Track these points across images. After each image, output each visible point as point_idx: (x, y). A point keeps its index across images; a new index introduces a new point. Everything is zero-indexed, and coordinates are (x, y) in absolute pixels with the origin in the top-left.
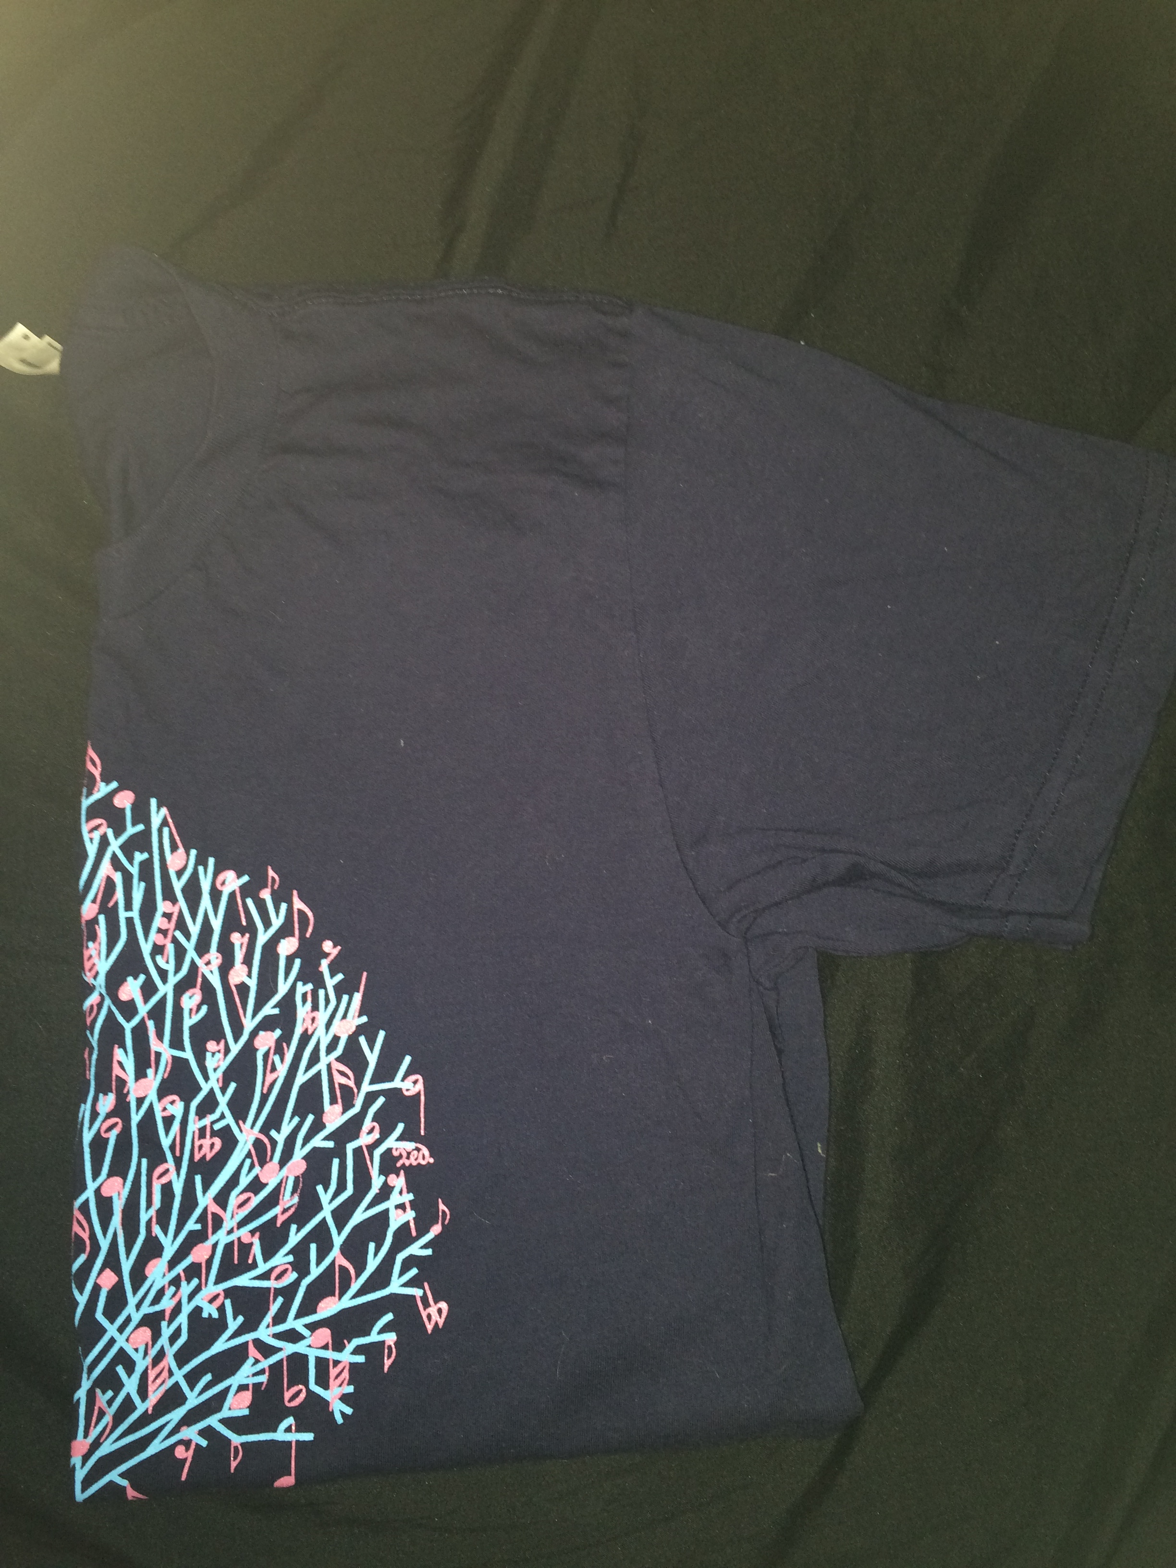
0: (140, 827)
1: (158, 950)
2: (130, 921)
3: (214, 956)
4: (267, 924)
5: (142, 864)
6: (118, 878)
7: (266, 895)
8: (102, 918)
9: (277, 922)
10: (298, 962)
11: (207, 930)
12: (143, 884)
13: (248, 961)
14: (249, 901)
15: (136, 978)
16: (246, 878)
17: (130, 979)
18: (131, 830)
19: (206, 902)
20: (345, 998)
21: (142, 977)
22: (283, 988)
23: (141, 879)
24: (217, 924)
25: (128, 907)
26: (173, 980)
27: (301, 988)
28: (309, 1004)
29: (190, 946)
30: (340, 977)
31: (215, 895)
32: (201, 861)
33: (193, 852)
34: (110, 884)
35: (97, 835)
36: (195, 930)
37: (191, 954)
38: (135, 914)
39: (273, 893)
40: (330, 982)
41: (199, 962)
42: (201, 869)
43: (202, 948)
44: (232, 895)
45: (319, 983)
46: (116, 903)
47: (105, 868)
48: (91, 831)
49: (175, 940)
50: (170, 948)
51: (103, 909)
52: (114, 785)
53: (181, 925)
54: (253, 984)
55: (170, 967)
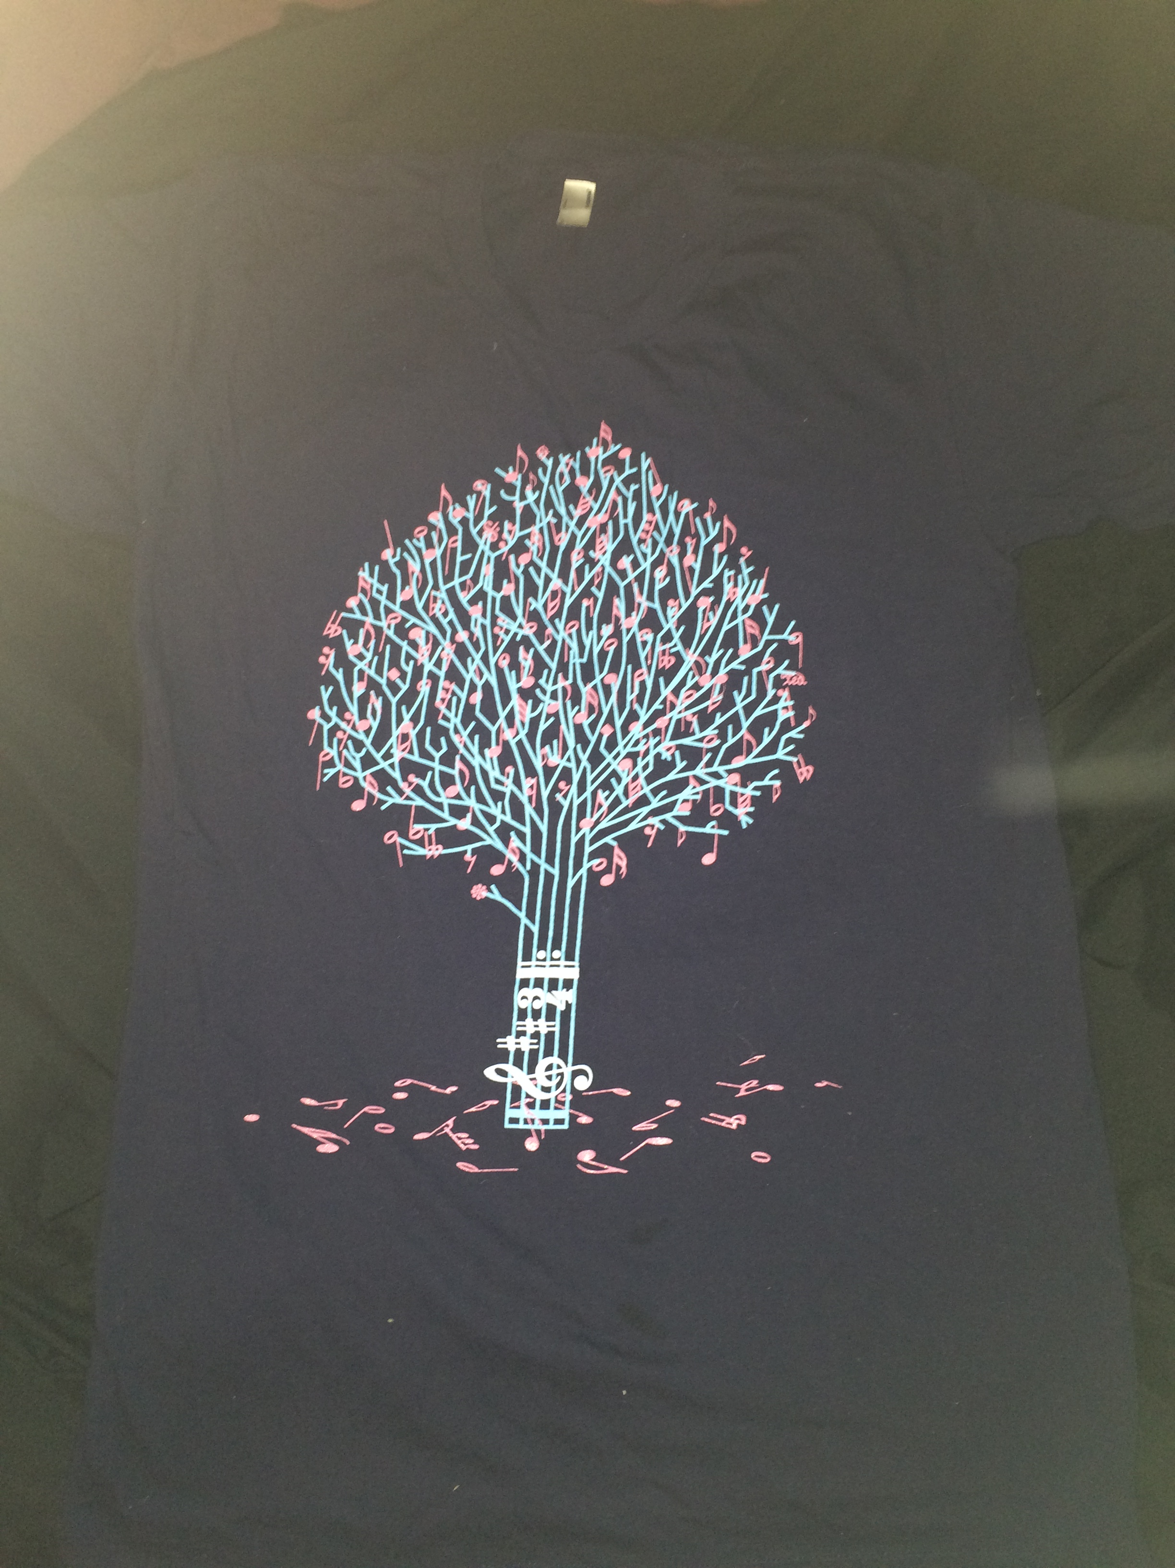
0: (634, 470)
1: (641, 541)
2: (626, 525)
3: (675, 548)
4: (707, 535)
5: (635, 491)
6: (620, 500)
7: (708, 516)
8: (610, 523)
9: (713, 533)
10: (725, 558)
11: (671, 534)
12: (635, 504)
13: (696, 551)
14: (698, 520)
15: (628, 556)
16: (695, 505)
17: (624, 557)
18: (628, 472)
19: (671, 517)
20: (755, 582)
21: (632, 557)
22: (716, 572)
23: (633, 500)
24: (677, 531)
25: (625, 516)
26: (650, 559)
27: (727, 573)
28: (732, 583)
29: (661, 541)
30: (751, 569)
31: (677, 514)
32: (670, 492)
33: (666, 487)
34: (615, 504)
35: (609, 475)
36: (665, 532)
37: (661, 545)
38: (629, 520)
39: (713, 516)
40: (746, 571)
41: (667, 551)
42: (670, 498)
43: (669, 542)
44: (687, 514)
45: (739, 571)
46: (618, 515)
47: (612, 494)
48: (605, 472)
49: (652, 536)
50: (649, 541)
51: (611, 517)
52: (619, 446)
53: (657, 528)
54: (697, 567)
55: (649, 551)
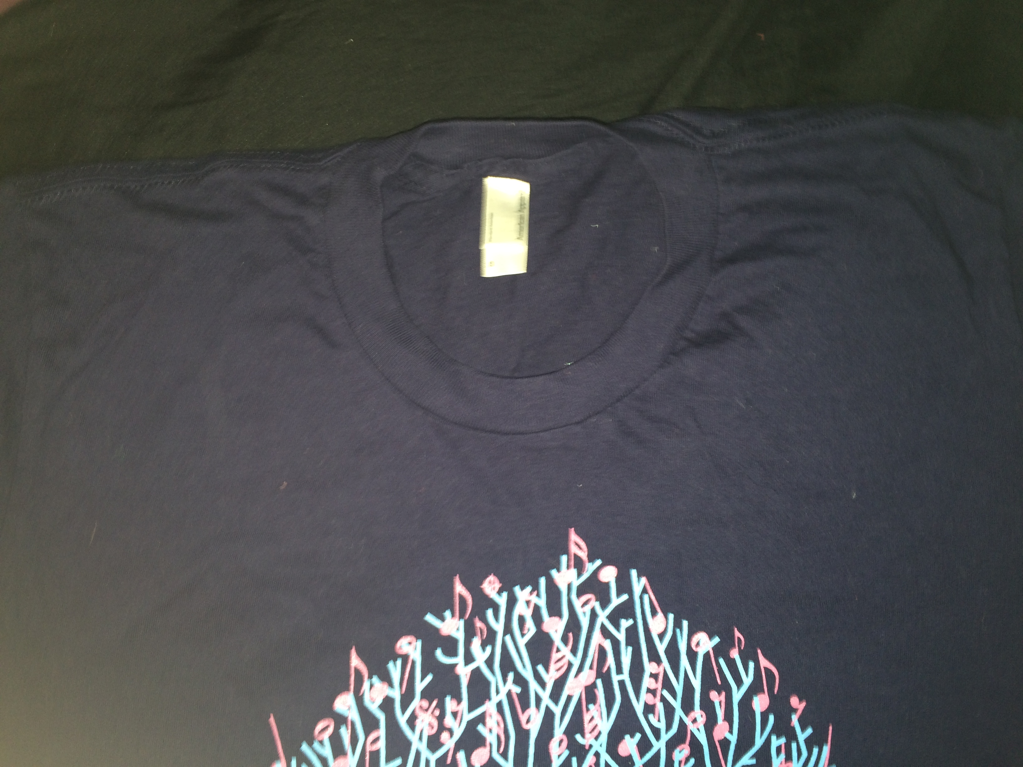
0: (625, 597)
1: (649, 709)
2: (622, 684)
3: (698, 713)
4: (739, 682)
5: (628, 630)
6: (607, 645)
7: (735, 654)
8: (599, 682)
9: (748, 681)
10: (771, 718)
11: (688, 688)
12: (630, 649)
13: (728, 718)
14: (722, 661)
15: (632, 736)
16: (717, 640)
17: (627, 737)
18: (616, 601)
19: (684, 662)
20: (816, 750)
21: (638, 736)
22: (759, 742)
23: (627, 644)
24: (697, 683)
25: (619, 671)
26: (665, 737)
27: (776, 742)
28: (783, 756)
29: (677, 704)
30: (809, 731)
31: (692, 655)
32: (678, 625)
33: (671, 616)
34: (602, 652)
35: (588, 608)
36: (679, 688)
37: (679, 713)
38: (625, 676)
39: (741, 653)
40: (802, 736)
41: (687, 721)
42: (678, 631)
43: (687, 707)
44: (707, 655)
45: (791, 736)
46: (609, 668)
47: (597, 638)
48: (583, 606)
49: (663, 699)
50: (660, 707)
51: (599, 674)
52: (598, 562)
53: (667, 685)
54: (733, 739)
55: (662, 726)
